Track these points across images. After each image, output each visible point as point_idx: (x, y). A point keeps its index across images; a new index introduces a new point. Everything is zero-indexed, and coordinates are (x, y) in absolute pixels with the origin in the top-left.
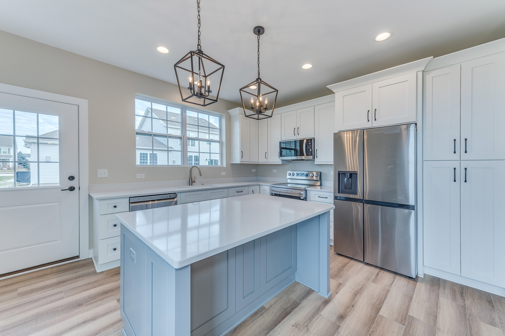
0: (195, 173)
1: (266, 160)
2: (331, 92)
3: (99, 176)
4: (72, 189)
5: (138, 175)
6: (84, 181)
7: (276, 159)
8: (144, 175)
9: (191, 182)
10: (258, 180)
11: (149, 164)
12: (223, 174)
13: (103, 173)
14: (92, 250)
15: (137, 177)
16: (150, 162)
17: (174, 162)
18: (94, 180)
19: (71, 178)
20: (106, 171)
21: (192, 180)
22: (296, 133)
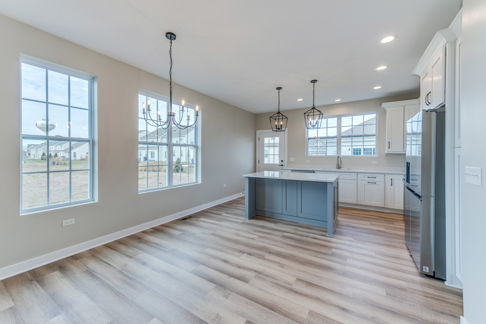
4: (282, 165)
5: (306, 161)
6: (285, 163)
8: (309, 161)
12: (375, 162)
13: (292, 159)
18: (289, 162)
19: (282, 161)
20: (293, 158)
21: (339, 166)
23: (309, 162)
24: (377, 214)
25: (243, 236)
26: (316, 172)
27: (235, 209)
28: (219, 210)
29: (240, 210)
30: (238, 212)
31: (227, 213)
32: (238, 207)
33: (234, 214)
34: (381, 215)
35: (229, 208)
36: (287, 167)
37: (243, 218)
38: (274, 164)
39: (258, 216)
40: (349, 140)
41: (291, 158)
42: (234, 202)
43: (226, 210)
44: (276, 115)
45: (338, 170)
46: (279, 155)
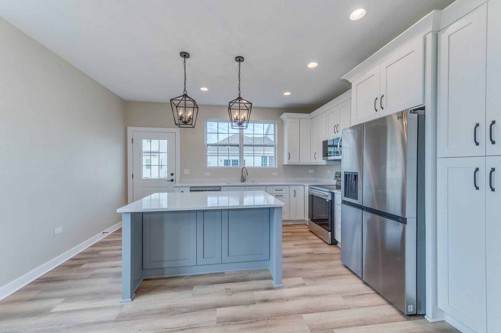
1: (315, 161)
3: (185, 174)
4: (172, 180)
6: (177, 177)
7: (320, 161)
9: (243, 180)
10: (316, 181)
12: (275, 174)
13: (187, 172)
15: (206, 175)
18: (182, 175)
19: (172, 174)
20: (188, 170)
21: (243, 178)
22: (336, 131)
23: (210, 175)
24: (287, 229)
27: (89, 277)
28: (43, 295)
29: (105, 277)
30: (99, 284)
31: (69, 298)
32: (96, 271)
33: (88, 294)
34: (290, 229)
35: (75, 279)
36: (180, 182)
37: (116, 301)
38: (159, 179)
39: (149, 283)
41: (185, 170)
42: (86, 259)
43: (63, 289)
44: (181, 98)
45: (242, 184)
46: (167, 166)
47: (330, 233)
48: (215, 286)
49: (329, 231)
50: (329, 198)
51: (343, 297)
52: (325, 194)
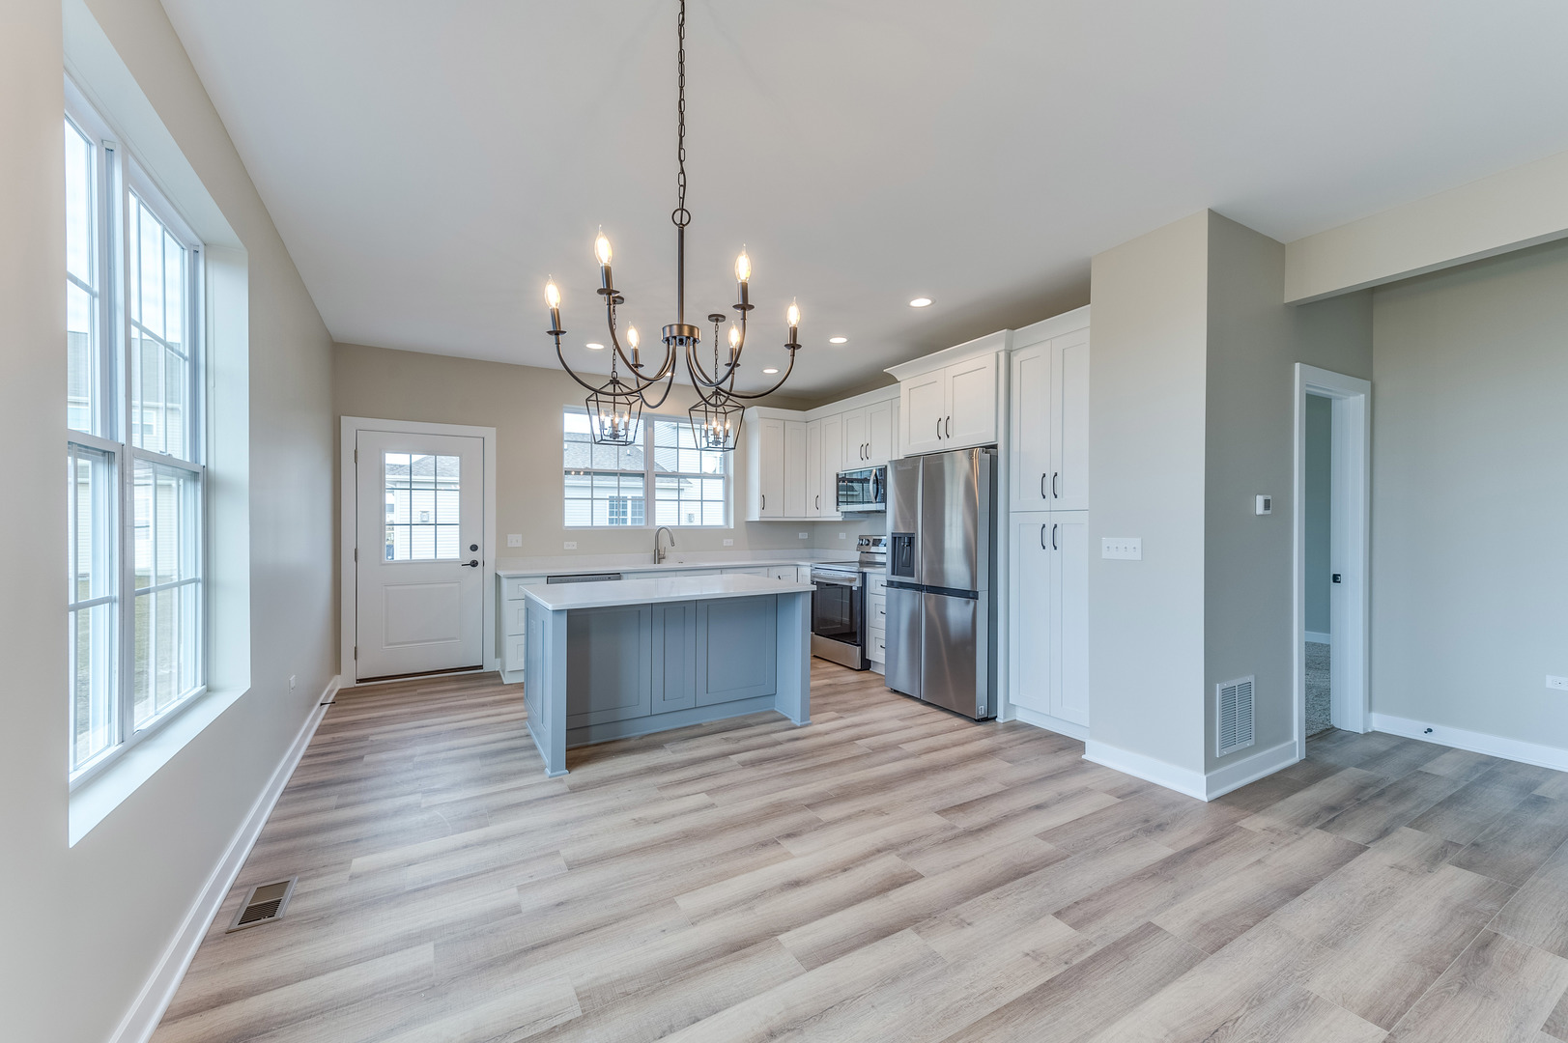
0: (665, 542)
1: (817, 513)
2: (892, 380)
3: (509, 545)
4: (474, 564)
5: (565, 543)
6: (489, 554)
7: (830, 512)
8: (575, 543)
9: (659, 557)
10: (813, 557)
11: (629, 523)
12: (728, 542)
13: (515, 540)
14: (499, 660)
15: (565, 548)
16: (633, 520)
17: (690, 516)
18: (503, 550)
19: (474, 548)
20: (519, 537)
21: (659, 554)
22: (863, 456)
23: (576, 547)
25: (683, 813)
26: (624, 576)
38: (436, 563)
40: (586, 481)
41: (509, 535)
45: (657, 566)
46: (460, 525)
47: (858, 649)
48: (701, 739)
49: (857, 645)
50: (856, 584)
51: (900, 720)
52: (843, 574)
